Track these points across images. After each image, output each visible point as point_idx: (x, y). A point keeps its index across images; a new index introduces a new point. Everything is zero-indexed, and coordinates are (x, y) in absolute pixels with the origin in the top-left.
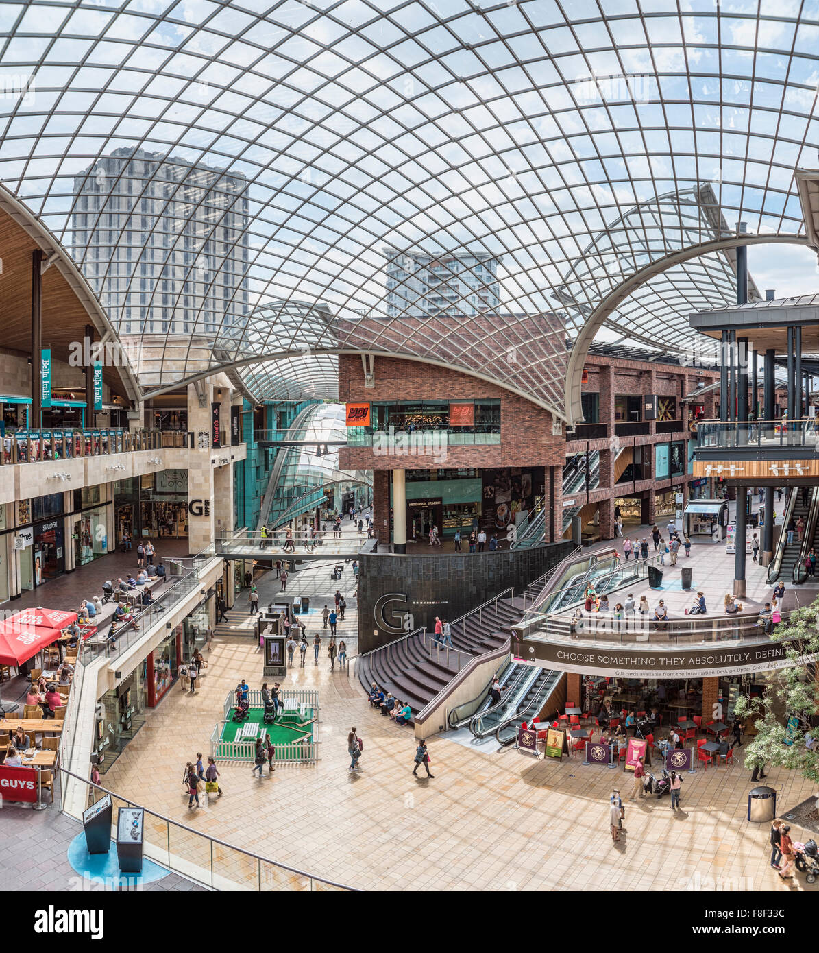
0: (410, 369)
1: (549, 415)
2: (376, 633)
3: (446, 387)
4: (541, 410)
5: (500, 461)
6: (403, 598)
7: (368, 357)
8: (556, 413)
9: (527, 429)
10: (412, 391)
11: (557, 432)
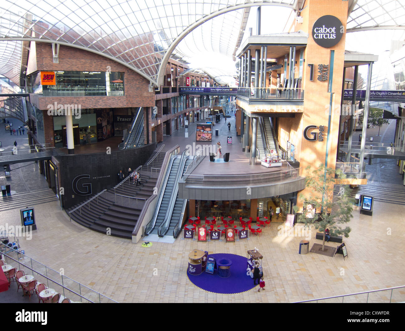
0: (78, 54)
1: (148, 82)
2: (73, 196)
3: (98, 65)
4: (144, 78)
5: (125, 104)
6: (88, 176)
7: (56, 45)
8: (152, 81)
9: (138, 88)
10: (80, 66)
11: (151, 90)
